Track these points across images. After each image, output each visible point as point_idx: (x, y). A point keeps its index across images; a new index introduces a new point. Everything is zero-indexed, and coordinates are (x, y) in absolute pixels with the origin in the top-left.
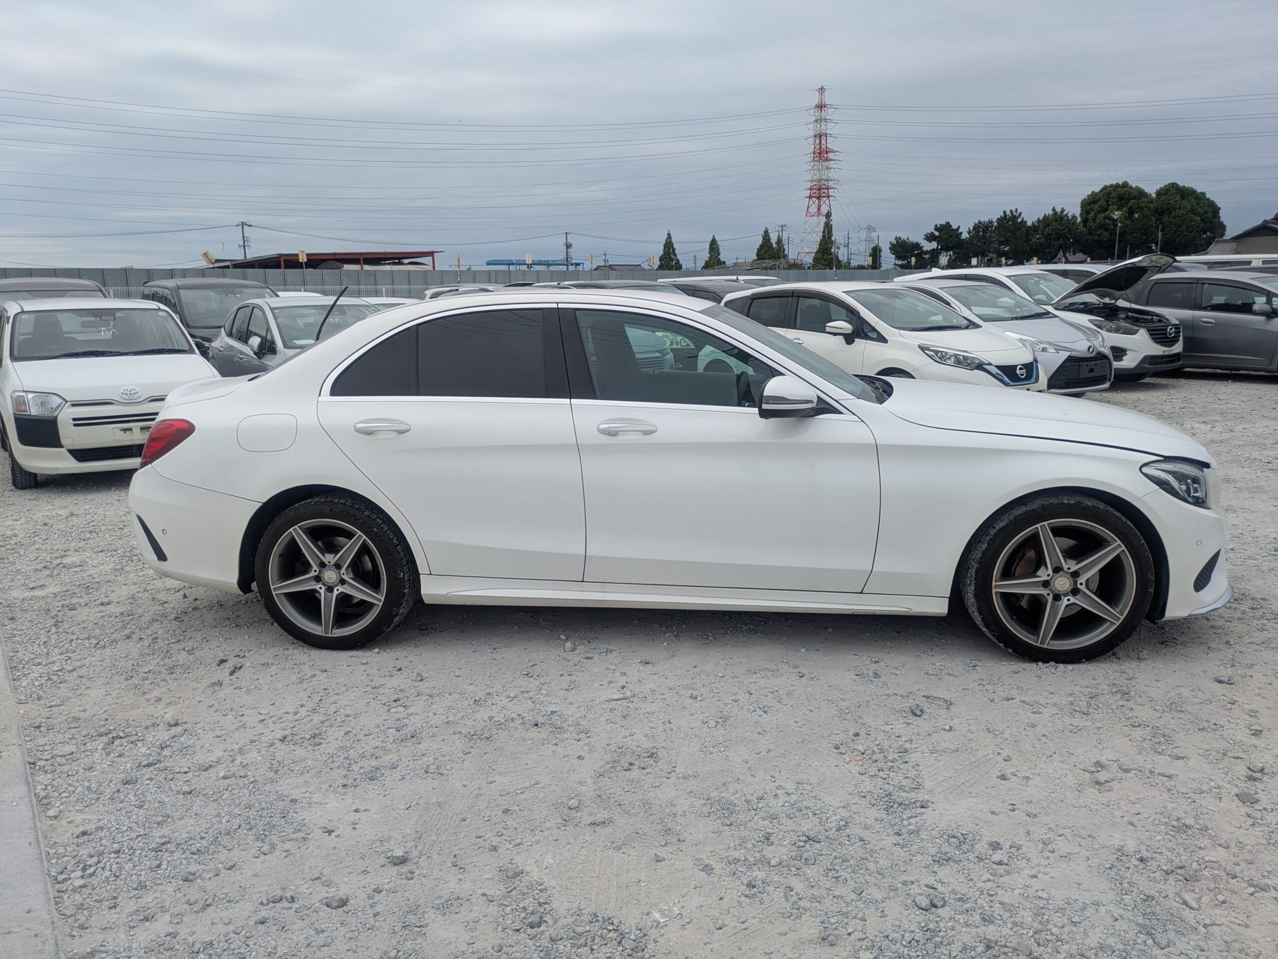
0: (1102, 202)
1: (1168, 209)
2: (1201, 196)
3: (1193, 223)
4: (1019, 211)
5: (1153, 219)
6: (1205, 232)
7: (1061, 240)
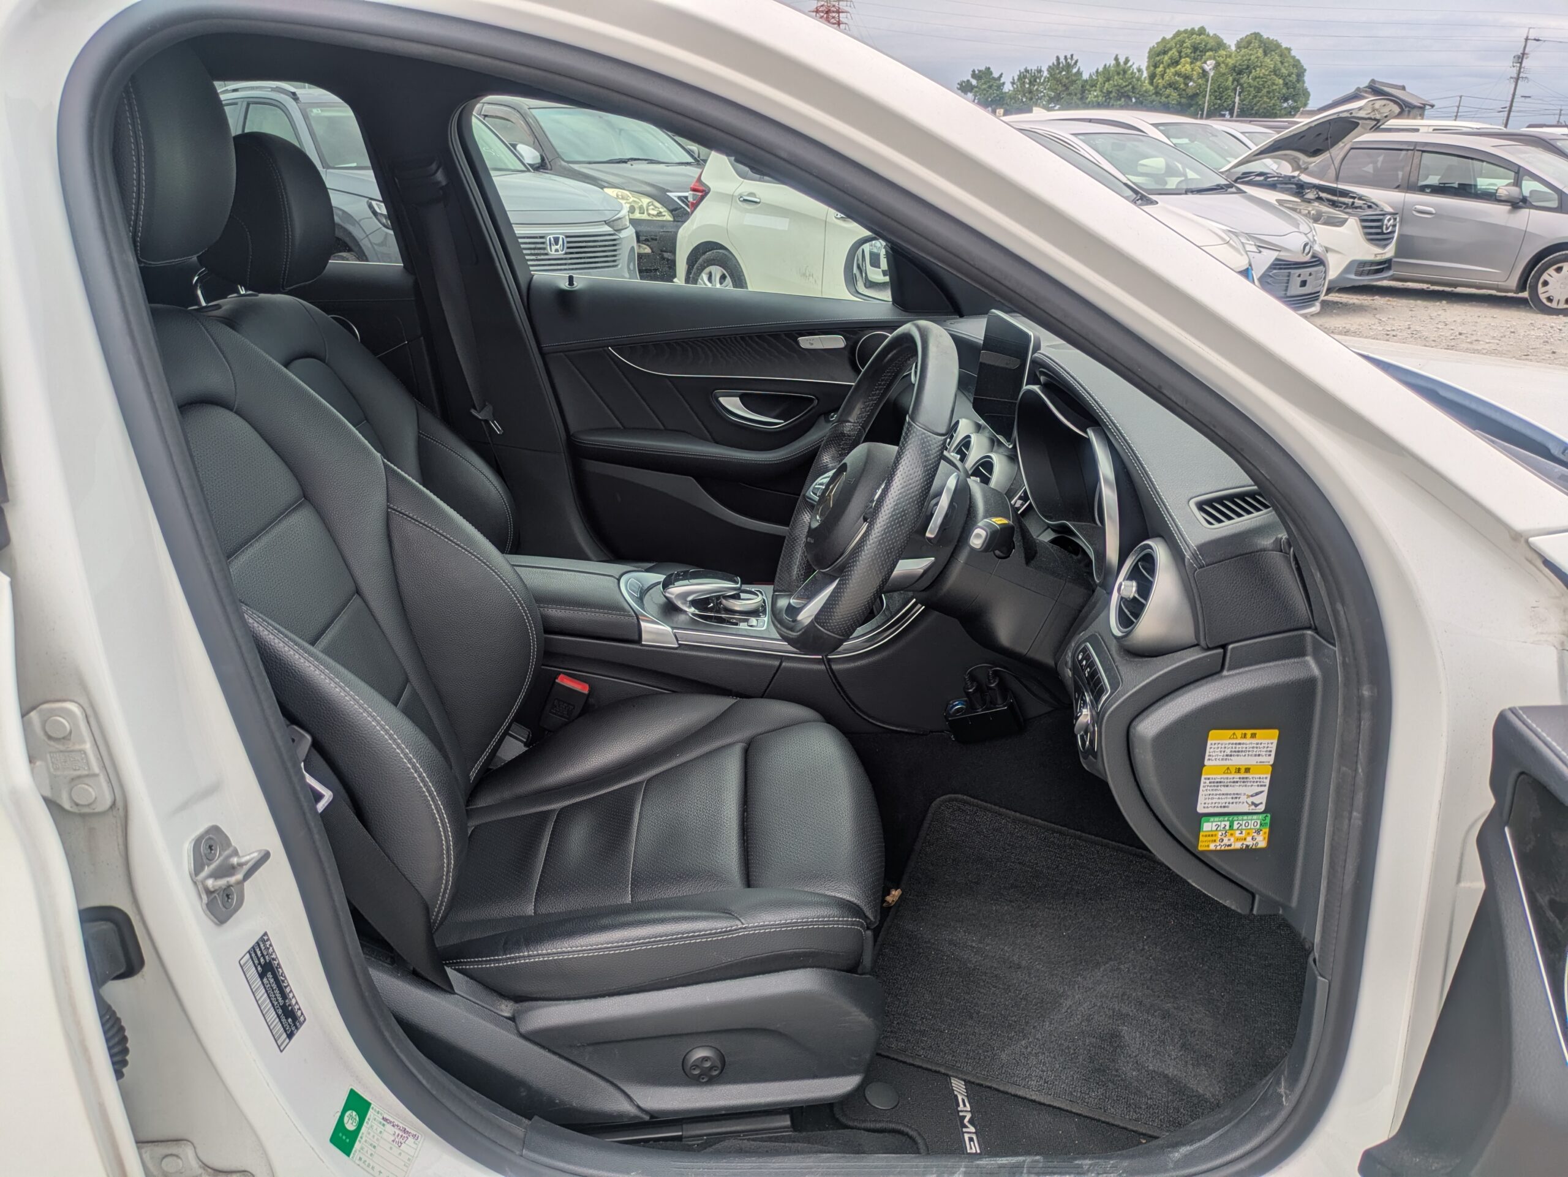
0: (1174, 53)
1: (1248, 67)
2: (1286, 52)
3: (1275, 87)
4: (1075, 58)
5: (1231, 79)
6: (1286, 100)
7: (1123, 100)
